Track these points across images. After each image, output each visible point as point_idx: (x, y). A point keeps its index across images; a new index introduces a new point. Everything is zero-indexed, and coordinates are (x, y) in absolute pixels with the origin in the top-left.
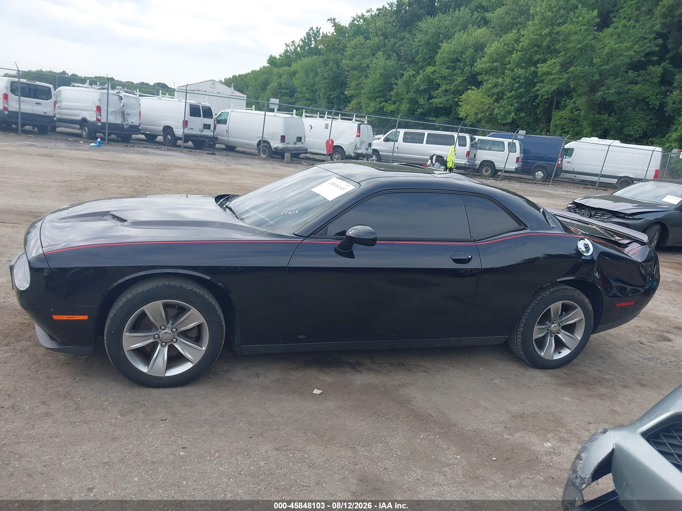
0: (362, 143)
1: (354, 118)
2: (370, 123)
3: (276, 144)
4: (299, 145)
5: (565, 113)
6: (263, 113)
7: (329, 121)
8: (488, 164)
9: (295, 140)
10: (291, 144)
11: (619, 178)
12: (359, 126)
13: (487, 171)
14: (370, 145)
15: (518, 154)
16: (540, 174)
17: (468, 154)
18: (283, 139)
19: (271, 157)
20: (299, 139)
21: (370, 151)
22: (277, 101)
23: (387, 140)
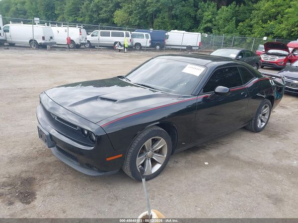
0: (83, 38)
1: (77, 26)
2: (84, 28)
3: (40, 41)
4: (52, 41)
5: (159, 20)
6: (32, 25)
7: (66, 28)
8: (138, 44)
9: (49, 38)
10: (47, 40)
11: (187, 46)
12: (80, 29)
13: (138, 48)
14: (86, 38)
15: (150, 39)
16: (158, 47)
17: (131, 40)
18: (43, 38)
19: (39, 48)
20: (51, 38)
21: (86, 42)
22: (38, 19)
23: (92, 36)
